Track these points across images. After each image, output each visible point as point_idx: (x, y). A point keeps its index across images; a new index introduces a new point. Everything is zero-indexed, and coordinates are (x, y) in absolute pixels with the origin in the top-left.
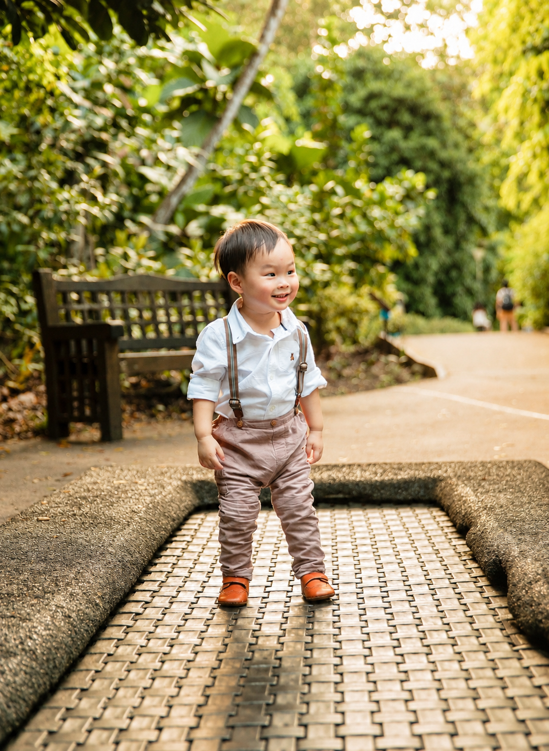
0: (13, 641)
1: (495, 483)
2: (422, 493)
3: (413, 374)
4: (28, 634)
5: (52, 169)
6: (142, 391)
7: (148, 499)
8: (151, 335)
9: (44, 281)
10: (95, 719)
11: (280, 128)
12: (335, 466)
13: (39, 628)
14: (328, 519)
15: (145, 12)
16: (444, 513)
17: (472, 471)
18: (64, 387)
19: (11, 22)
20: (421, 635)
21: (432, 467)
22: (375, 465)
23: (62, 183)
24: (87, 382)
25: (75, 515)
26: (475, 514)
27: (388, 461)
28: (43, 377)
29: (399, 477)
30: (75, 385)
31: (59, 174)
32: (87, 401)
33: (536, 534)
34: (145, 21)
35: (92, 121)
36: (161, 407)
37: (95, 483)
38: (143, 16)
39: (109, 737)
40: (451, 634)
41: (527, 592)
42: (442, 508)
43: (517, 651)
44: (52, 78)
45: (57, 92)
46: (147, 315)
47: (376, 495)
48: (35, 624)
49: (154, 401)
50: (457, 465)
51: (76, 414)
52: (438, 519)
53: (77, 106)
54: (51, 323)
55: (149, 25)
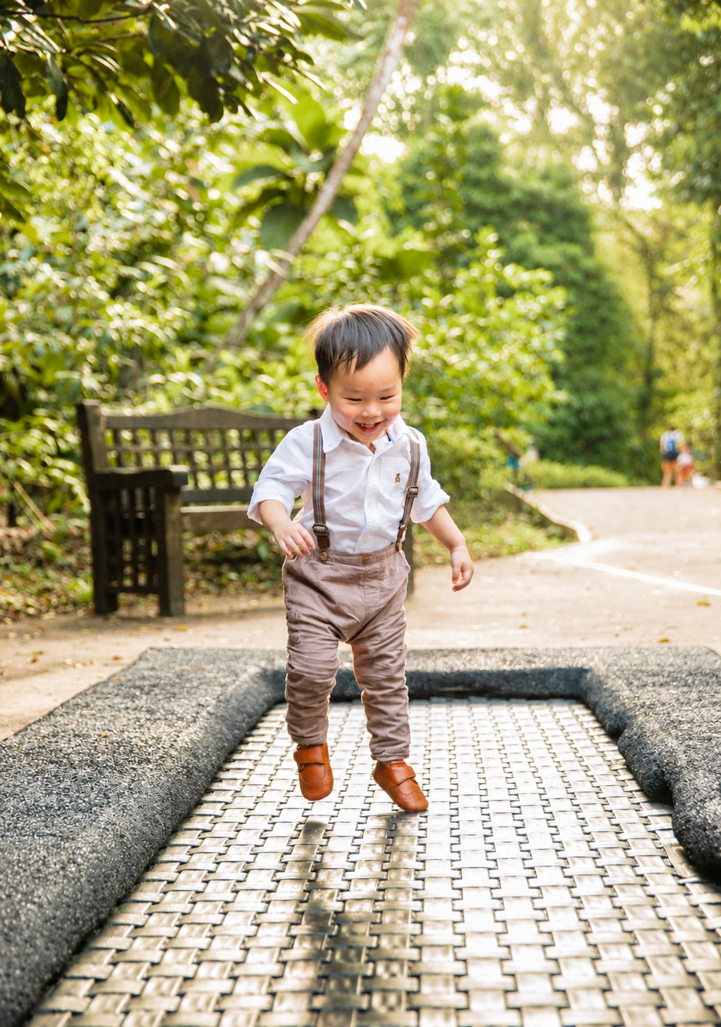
0: (53, 866)
1: (654, 675)
2: (562, 686)
3: (550, 537)
4: (71, 857)
5: (102, 276)
6: (209, 555)
7: (219, 690)
8: (222, 484)
9: (91, 417)
10: (153, 964)
11: (384, 228)
12: (454, 651)
13: (84, 849)
14: (444, 716)
15: (220, 80)
16: (589, 712)
17: (625, 659)
18: (115, 549)
19: (54, 93)
20: (562, 863)
21: (574, 654)
22: (502, 650)
23: (114, 294)
24: (142, 542)
25: (127, 708)
26: (630, 714)
27: (519, 646)
28: (87, 536)
29: (533, 666)
30: (127, 546)
31: (111, 282)
32: (141, 567)
33: (710, 739)
34: (222, 91)
35: (152, 217)
36: (233, 576)
37: (153, 669)
38: (218, 85)
39: (171, 987)
40: (600, 862)
41: (698, 812)
42: (587, 706)
43: (683, 885)
44: (103, 162)
45: (109, 181)
46: (218, 459)
47: (505, 688)
48: (80, 845)
49: (225, 568)
50: (607, 651)
51: (128, 583)
52: (581, 719)
53: (133, 198)
54: (98, 468)
55: (225, 96)
